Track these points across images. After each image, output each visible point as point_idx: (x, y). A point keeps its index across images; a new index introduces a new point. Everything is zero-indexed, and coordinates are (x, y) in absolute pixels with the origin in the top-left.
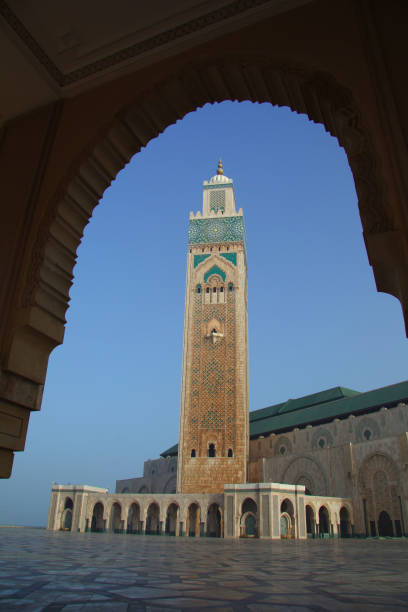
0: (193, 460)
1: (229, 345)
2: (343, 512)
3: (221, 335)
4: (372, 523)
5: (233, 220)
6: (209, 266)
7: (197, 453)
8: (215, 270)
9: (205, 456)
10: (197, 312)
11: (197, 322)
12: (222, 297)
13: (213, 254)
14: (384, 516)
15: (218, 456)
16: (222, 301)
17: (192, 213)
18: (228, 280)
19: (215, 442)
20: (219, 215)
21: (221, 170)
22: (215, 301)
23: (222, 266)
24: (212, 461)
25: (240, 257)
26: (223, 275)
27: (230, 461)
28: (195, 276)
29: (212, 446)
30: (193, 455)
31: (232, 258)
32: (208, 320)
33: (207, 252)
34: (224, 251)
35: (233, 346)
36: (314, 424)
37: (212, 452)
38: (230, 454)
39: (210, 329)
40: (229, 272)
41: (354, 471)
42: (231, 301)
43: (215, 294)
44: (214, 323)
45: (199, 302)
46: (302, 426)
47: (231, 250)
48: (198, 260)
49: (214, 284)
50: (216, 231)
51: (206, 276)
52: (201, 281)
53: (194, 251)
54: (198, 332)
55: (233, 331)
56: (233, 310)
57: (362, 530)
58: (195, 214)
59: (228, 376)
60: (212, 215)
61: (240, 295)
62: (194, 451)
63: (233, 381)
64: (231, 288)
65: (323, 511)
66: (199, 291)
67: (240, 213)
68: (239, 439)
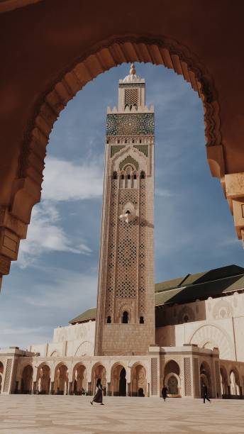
0: (109, 326)
5: (146, 116)
6: (125, 156)
7: (112, 319)
8: (129, 159)
9: (119, 322)
10: (113, 196)
11: (113, 204)
12: (135, 183)
13: (127, 146)
15: (131, 322)
16: (135, 187)
17: (109, 108)
18: (140, 170)
19: (129, 310)
20: (134, 111)
22: (129, 187)
23: (135, 156)
24: (126, 327)
26: (137, 164)
27: (142, 327)
29: (125, 313)
30: (109, 321)
31: (144, 150)
33: (122, 143)
34: (137, 143)
37: (125, 319)
39: (125, 210)
40: (141, 162)
42: (143, 188)
43: (130, 181)
45: (115, 187)
48: (114, 150)
49: (128, 172)
50: (131, 124)
51: (121, 164)
52: (116, 168)
53: (110, 141)
54: (114, 213)
58: (112, 109)
60: (127, 111)
61: (151, 183)
62: (109, 318)
64: (143, 176)
66: (115, 178)
67: (152, 111)
68: (149, 307)
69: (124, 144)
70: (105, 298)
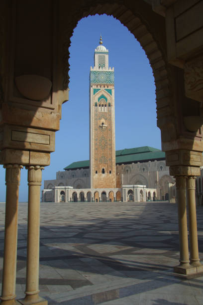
0: (96, 175)
1: (109, 129)
2: (154, 193)
3: (106, 126)
4: (163, 197)
5: (110, 73)
6: (100, 94)
7: (98, 172)
8: (103, 96)
9: (101, 173)
10: (96, 115)
11: (96, 119)
12: (106, 109)
13: (102, 89)
14: (167, 194)
15: (106, 173)
16: (106, 111)
17: (91, 67)
18: (108, 102)
19: (105, 168)
20: (104, 70)
21: (102, 42)
22: (103, 111)
23: (106, 95)
24: (104, 175)
25: (113, 91)
26: (106, 99)
27: (110, 175)
28: (95, 99)
29: (103, 169)
30: (96, 173)
31: (110, 91)
32: (100, 119)
33: (99, 87)
34: (106, 88)
35: (111, 130)
36: (141, 162)
37: (103, 172)
38: (110, 173)
39: (101, 123)
40: (108, 98)
41: (158, 180)
42: (110, 111)
43: (103, 108)
44: (103, 120)
45: (96, 111)
46: (136, 162)
47: (109, 88)
48: (95, 91)
49: (102, 104)
50: (102, 78)
51: (99, 99)
52: (97, 101)
53: (93, 86)
54: (96, 124)
55: (110, 124)
56: (110, 115)
57: (159, 199)
58: (93, 68)
59: (109, 142)
60: (101, 70)
61: (113, 108)
63: (111, 145)
64: (109, 105)
65: (149, 193)
66: (96, 105)
67: (113, 70)
68: (113, 167)
69: (100, 88)
70: (94, 163)
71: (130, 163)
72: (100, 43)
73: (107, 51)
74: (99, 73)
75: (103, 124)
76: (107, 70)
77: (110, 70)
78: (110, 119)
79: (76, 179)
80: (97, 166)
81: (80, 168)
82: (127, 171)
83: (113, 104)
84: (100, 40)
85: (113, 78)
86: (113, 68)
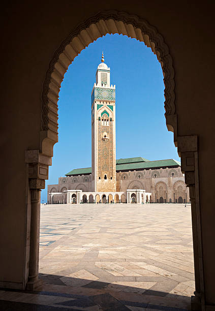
0: (100, 180)
1: (111, 142)
2: (150, 196)
3: (108, 138)
4: (158, 200)
6: (103, 110)
7: (101, 178)
8: (105, 112)
10: (99, 128)
11: (99, 132)
12: (108, 123)
13: (104, 105)
14: (161, 198)
15: (108, 179)
16: (108, 125)
18: (110, 117)
19: (107, 175)
22: (105, 125)
23: (107, 110)
24: (106, 181)
25: (114, 107)
26: (108, 114)
27: (111, 181)
28: (98, 113)
29: (105, 176)
31: (111, 107)
32: (103, 132)
33: (102, 103)
34: (108, 104)
36: (137, 170)
37: (105, 178)
38: (111, 179)
39: (104, 136)
40: (110, 113)
41: (153, 186)
42: (111, 125)
43: (105, 122)
44: (105, 133)
45: (99, 124)
46: (132, 170)
47: (111, 104)
48: (99, 106)
49: (105, 118)
50: (105, 95)
51: (102, 114)
52: (100, 116)
53: (97, 102)
54: (99, 136)
55: (112, 137)
56: (112, 129)
58: (96, 85)
59: (110, 153)
63: (112, 155)
64: (111, 120)
65: (147, 196)
66: (99, 120)
67: (114, 88)
68: (114, 174)
70: (97, 170)
71: (127, 171)
72: (102, 61)
73: (109, 69)
74: (103, 89)
75: (105, 136)
76: (109, 87)
77: (112, 88)
78: (112, 133)
79: (78, 184)
80: (100, 172)
81: (81, 175)
82: (125, 177)
83: (114, 119)
84: (102, 58)
85: (114, 95)
86: (115, 86)
